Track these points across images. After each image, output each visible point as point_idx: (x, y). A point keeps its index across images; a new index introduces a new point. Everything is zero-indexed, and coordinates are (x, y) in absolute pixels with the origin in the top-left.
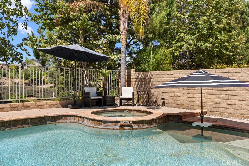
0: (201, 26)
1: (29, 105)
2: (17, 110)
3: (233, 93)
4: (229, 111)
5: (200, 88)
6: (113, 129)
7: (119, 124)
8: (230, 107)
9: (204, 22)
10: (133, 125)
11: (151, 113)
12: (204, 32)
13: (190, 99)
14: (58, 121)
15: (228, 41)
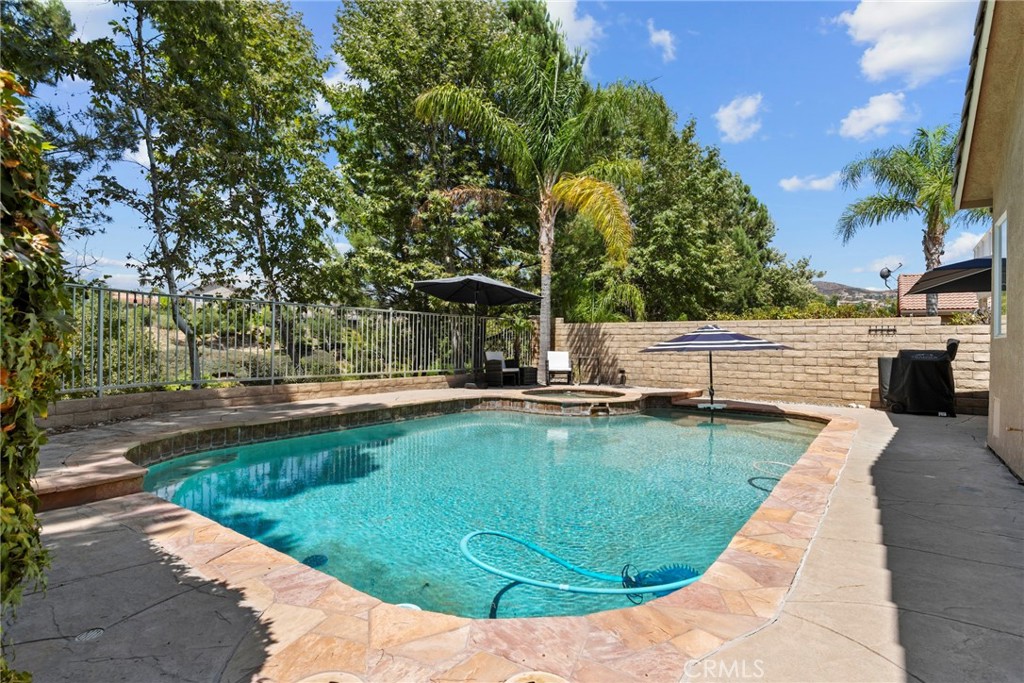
0: (658, 229)
1: (405, 382)
2: (388, 391)
3: (746, 360)
4: (738, 389)
5: (708, 352)
6: (580, 416)
7: (590, 408)
8: (740, 382)
9: (667, 222)
10: (610, 410)
11: (624, 395)
12: (668, 242)
13: (672, 371)
14: (475, 408)
15: (710, 261)
